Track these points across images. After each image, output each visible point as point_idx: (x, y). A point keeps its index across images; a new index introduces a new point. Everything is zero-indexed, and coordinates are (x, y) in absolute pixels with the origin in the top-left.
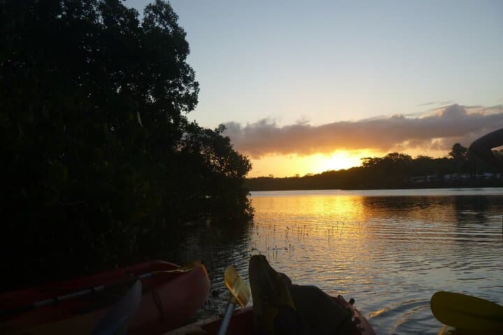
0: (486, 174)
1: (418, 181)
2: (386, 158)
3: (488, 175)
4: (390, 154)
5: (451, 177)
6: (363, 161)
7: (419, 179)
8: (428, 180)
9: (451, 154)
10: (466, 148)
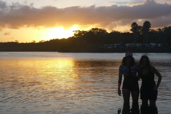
0: (152, 44)
1: (109, 47)
2: (90, 32)
3: (153, 44)
4: (93, 29)
5: (130, 45)
6: (74, 33)
7: (109, 46)
8: (115, 47)
9: (131, 30)
10: (141, 27)
